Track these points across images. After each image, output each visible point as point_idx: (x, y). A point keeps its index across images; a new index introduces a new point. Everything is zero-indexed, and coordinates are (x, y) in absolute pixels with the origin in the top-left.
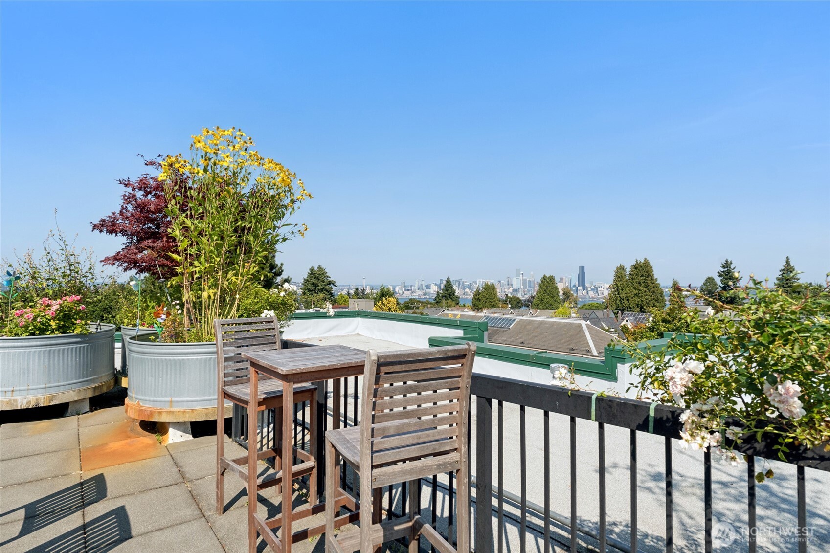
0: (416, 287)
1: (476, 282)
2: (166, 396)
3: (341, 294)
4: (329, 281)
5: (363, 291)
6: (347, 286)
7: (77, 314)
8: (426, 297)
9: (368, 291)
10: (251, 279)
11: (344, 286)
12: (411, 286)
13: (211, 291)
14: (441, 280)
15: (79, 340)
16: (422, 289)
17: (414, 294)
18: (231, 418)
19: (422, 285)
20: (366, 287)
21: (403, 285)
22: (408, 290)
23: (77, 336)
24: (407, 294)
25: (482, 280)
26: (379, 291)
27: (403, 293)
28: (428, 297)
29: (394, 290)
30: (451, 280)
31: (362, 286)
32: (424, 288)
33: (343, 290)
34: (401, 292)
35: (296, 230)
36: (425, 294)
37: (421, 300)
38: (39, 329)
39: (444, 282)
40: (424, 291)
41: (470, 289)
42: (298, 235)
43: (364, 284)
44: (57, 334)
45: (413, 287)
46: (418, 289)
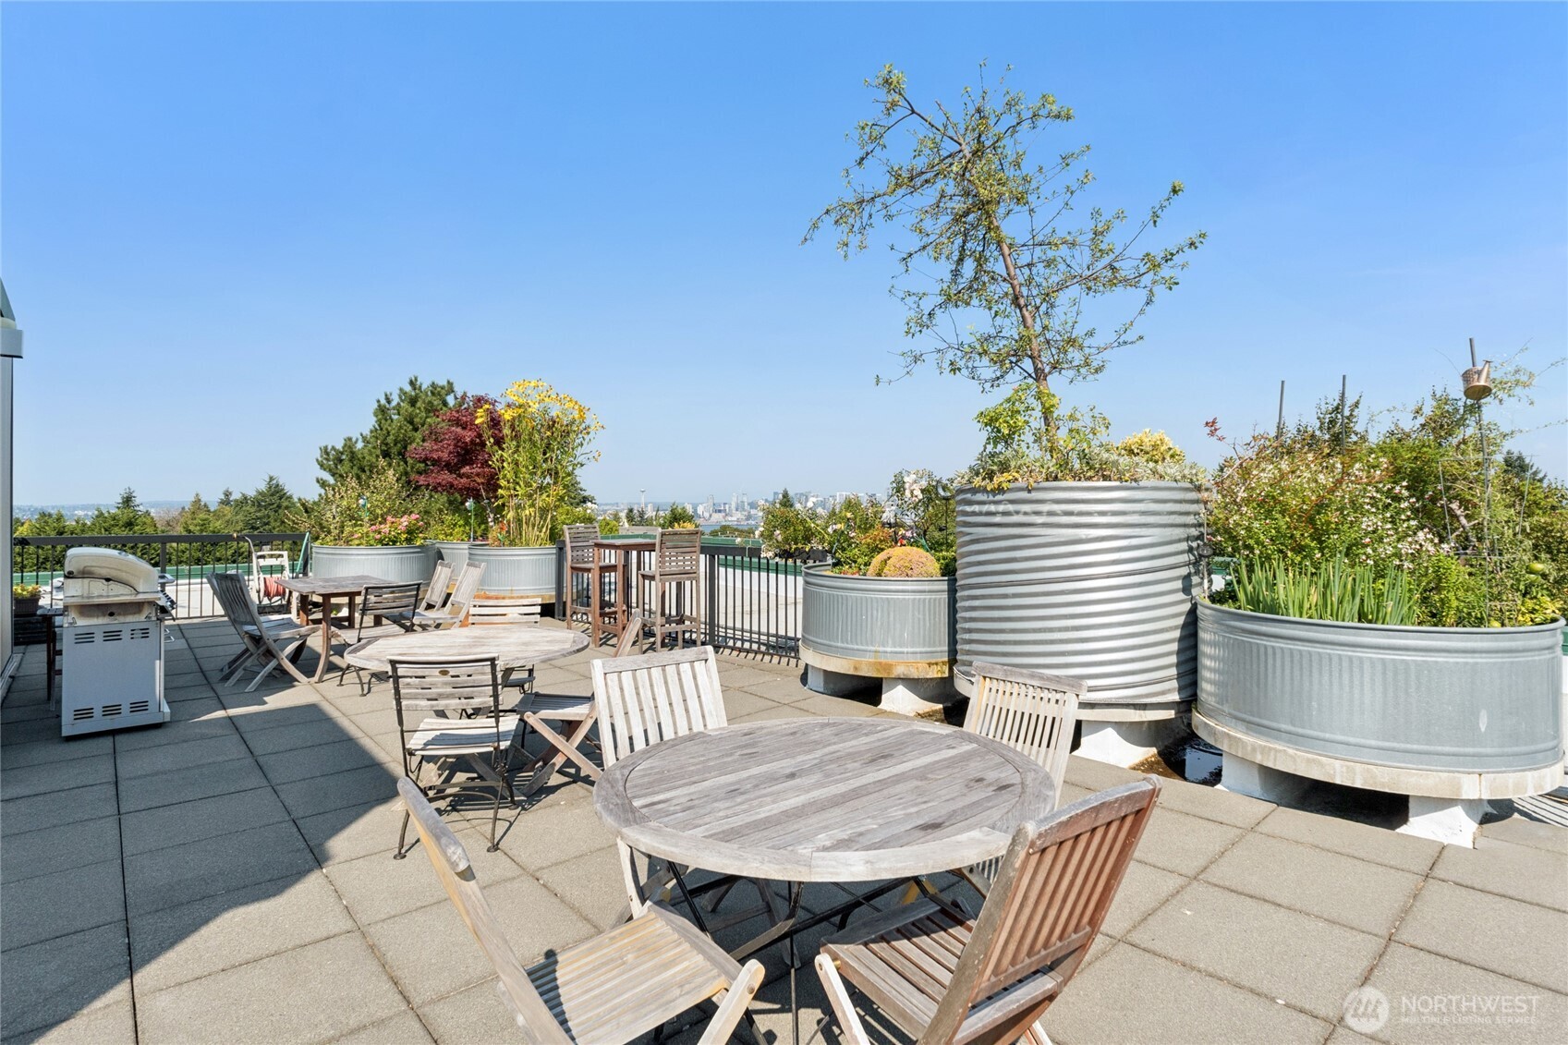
0: (733, 506)
1: (834, 497)
2: (508, 586)
3: (604, 519)
4: (584, 497)
5: (642, 514)
6: (613, 505)
7: (417, 529)
8: (749, 522)
9: (650, 513)
10: (559, 500)
11: (606, 504)
12: (725, 504)
13: (531, 510)
14: (776, 494)
15: (419, 550)
16: (744, 510)
17: (730, 518)
18: (554, 604)
19: (742, 502)
20: (646, 506)
21: (711, 503)
22: (720, 511)
23: (419, 547)
24: (718, 517)
25: (844, 493)
26: (668, 513)
27: (710, 516)
28: (753, 523)
29: (695, 511)
30: (791, 493)
31: (639, 504)
32: (747, 507)
33: (605, 512)
34: (707, 515)
35: (590, 456)
36: (749, 517)
37: (740, 528)
38: (392, 541)
39: (781, 496)
40: (746, 513)
41: (824, 509)
42: (593, 460)
43: (643, 501)
44: (404, 545)
45: (727, 506)
46: (737, 510)
